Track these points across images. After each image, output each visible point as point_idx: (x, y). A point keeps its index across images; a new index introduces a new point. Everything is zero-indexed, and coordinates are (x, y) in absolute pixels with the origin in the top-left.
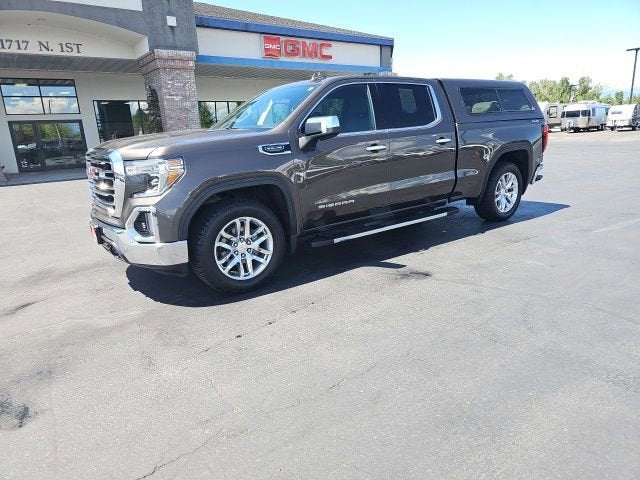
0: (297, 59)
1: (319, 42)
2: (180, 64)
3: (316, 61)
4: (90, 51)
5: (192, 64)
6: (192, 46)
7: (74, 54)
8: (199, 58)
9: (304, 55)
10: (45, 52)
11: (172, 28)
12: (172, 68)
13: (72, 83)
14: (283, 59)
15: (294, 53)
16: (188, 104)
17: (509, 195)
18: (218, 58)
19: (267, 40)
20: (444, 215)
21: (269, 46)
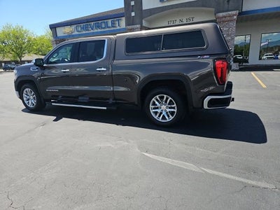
7: (191, 22)
8: (241, 13)
10: (181, 23)
11: (228, 1)
12: (224, 21)
16: (230, 38)
17: (168, 111)
20: (105, 108)
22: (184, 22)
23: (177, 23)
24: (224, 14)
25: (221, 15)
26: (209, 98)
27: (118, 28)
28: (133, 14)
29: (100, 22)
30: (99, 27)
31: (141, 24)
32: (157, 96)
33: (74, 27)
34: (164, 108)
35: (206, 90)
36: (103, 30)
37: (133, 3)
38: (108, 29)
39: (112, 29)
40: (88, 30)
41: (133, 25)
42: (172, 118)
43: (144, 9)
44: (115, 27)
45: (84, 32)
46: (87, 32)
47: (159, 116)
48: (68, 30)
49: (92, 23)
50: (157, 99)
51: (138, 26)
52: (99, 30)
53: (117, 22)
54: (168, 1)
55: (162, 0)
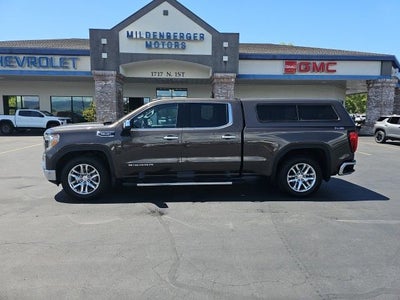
0: (309, 73)
1: (325, 62)
2: (226, 80)
3: (323, 74)
4: (188, 75)
5: (233, 80)
6: (235, 70)
7: (181, 77)
8: (238, 76)
9: (314, 71)
10: (169, 77)
11: (225, 62)
12: (222, 83)
13: (186, 90)
14: (298, 73)
15: (306, 70)
17: (306, 180)
18: (254, 76)
19: (287, 64)
20: (230, 183)
21: (289, 67)
22: (173, 76)
23: (164, 76)
24: (223, 75)
25: (219, 75)
26: (344, 165)
27: (72, 69)
28: (105, 56)
29: (38, 57)
30: (34, 64)
31: (118, 71)
32: (296, 166)
34: (300, 177)
35: (343, 158)
36: (41, 69)
37: (104, 41)
38: (51, 69)
39: (61, 70)
41: (103, 70)
42: (310, 187)
43: (121, 51)
44: (67, 67)
46: (8, 68)
47: (297, 187)
49: (21, 57)
50: (295, 168)
51: (113, 72)
52: (34, 69)
53: (71, 62)
54: (157, 48)
55: (148, 46)
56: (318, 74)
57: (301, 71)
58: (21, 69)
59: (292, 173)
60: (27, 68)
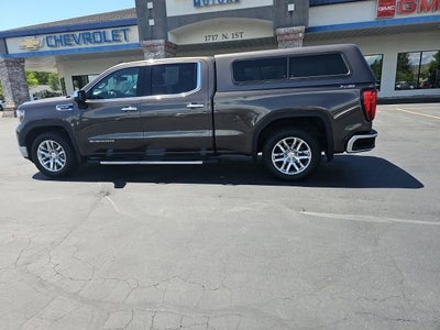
0: (415, 15)
2: (292, 36)
3: (437, 13)
5: (301, 35)
6: (304, 22)
7: (239, 38)
8: (308, 30)
9: (422, 9)
10: (225, 40)
11: (291, 12)
12: (286, 40)
14: (398, 16)
15: (411, 10)
17: (298, 159)
18: (332, 26)
19: (381, 4)
20: (201, 162)
21: (383, 9)
22: (230, 39)
23: (220, 39)
24: (287, 30)
25: (282, 30)
26: (354, 138)
27: (125, 42)
28: (152, 22)
29: (91, 32)
30: (89, 40)
31: (166, 38)
32: (284, 140)
33: (42, 38)
34: (292, 156)
36: (96, 45)
37: (150, 5)
38: (106, 44)
39: (115, 44)
40: (71, 45)
41: (151, 39)
42: (304, 167)
43: (169, 15)
44: (119, 41)
45: (62, 48)
46: (68, 47)
47: (285, 168)
48: (30, 42)
49: (77, 34)
50: (282, 145)
51: (162, 41)
52: (90, 45)
53: (122, 34)
54: (207, 5)
55: (197, 4)
56: (430, 14)
57: (403, 12)
58: (79, 47)
59: (278, 150)
60: (84, 46)
